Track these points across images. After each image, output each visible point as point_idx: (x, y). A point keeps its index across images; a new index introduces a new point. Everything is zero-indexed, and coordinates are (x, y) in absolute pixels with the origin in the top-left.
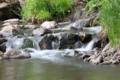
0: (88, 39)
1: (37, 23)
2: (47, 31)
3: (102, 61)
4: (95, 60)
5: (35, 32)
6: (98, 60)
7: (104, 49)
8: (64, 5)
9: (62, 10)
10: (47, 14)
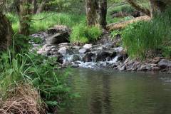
0: (114, 55)
1: (81, 45)
2: (88, 50)
3: (125, 69)
4: (121, 68)
5: (80, 51)
6: (123, 68)
7: (126, 61)
8: (96, 34)
9: (96, 37)
10: (86, 40)
